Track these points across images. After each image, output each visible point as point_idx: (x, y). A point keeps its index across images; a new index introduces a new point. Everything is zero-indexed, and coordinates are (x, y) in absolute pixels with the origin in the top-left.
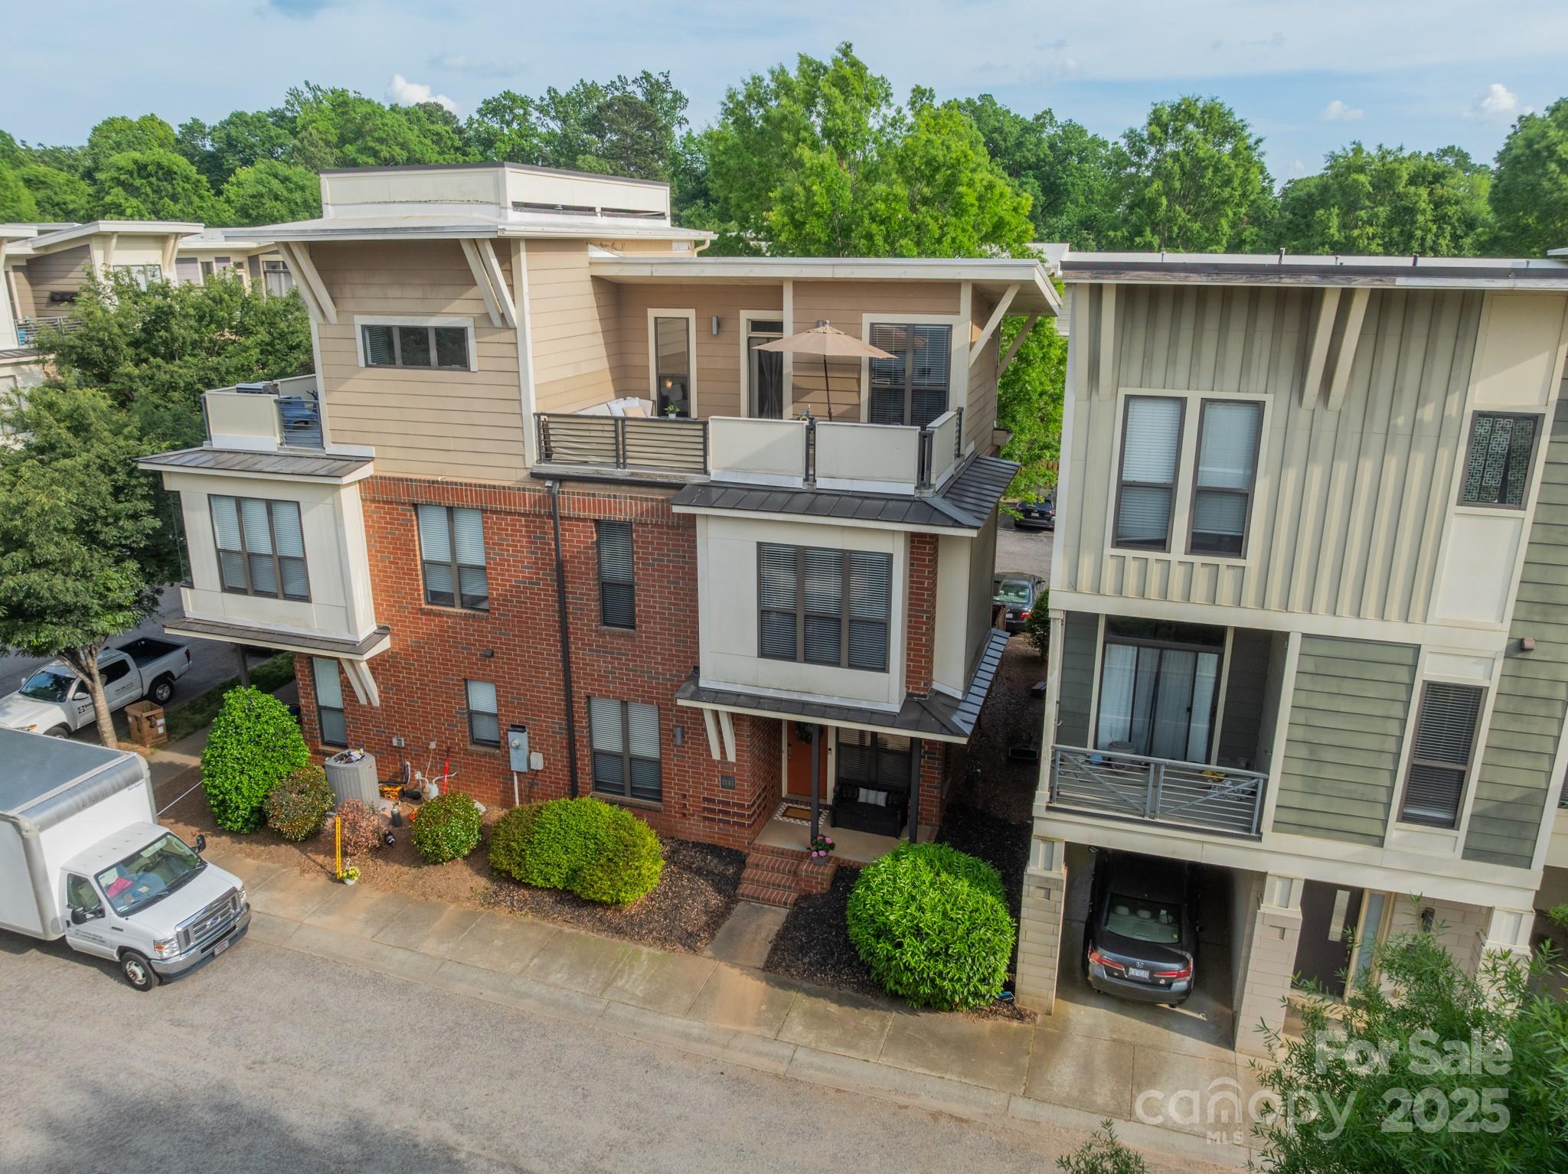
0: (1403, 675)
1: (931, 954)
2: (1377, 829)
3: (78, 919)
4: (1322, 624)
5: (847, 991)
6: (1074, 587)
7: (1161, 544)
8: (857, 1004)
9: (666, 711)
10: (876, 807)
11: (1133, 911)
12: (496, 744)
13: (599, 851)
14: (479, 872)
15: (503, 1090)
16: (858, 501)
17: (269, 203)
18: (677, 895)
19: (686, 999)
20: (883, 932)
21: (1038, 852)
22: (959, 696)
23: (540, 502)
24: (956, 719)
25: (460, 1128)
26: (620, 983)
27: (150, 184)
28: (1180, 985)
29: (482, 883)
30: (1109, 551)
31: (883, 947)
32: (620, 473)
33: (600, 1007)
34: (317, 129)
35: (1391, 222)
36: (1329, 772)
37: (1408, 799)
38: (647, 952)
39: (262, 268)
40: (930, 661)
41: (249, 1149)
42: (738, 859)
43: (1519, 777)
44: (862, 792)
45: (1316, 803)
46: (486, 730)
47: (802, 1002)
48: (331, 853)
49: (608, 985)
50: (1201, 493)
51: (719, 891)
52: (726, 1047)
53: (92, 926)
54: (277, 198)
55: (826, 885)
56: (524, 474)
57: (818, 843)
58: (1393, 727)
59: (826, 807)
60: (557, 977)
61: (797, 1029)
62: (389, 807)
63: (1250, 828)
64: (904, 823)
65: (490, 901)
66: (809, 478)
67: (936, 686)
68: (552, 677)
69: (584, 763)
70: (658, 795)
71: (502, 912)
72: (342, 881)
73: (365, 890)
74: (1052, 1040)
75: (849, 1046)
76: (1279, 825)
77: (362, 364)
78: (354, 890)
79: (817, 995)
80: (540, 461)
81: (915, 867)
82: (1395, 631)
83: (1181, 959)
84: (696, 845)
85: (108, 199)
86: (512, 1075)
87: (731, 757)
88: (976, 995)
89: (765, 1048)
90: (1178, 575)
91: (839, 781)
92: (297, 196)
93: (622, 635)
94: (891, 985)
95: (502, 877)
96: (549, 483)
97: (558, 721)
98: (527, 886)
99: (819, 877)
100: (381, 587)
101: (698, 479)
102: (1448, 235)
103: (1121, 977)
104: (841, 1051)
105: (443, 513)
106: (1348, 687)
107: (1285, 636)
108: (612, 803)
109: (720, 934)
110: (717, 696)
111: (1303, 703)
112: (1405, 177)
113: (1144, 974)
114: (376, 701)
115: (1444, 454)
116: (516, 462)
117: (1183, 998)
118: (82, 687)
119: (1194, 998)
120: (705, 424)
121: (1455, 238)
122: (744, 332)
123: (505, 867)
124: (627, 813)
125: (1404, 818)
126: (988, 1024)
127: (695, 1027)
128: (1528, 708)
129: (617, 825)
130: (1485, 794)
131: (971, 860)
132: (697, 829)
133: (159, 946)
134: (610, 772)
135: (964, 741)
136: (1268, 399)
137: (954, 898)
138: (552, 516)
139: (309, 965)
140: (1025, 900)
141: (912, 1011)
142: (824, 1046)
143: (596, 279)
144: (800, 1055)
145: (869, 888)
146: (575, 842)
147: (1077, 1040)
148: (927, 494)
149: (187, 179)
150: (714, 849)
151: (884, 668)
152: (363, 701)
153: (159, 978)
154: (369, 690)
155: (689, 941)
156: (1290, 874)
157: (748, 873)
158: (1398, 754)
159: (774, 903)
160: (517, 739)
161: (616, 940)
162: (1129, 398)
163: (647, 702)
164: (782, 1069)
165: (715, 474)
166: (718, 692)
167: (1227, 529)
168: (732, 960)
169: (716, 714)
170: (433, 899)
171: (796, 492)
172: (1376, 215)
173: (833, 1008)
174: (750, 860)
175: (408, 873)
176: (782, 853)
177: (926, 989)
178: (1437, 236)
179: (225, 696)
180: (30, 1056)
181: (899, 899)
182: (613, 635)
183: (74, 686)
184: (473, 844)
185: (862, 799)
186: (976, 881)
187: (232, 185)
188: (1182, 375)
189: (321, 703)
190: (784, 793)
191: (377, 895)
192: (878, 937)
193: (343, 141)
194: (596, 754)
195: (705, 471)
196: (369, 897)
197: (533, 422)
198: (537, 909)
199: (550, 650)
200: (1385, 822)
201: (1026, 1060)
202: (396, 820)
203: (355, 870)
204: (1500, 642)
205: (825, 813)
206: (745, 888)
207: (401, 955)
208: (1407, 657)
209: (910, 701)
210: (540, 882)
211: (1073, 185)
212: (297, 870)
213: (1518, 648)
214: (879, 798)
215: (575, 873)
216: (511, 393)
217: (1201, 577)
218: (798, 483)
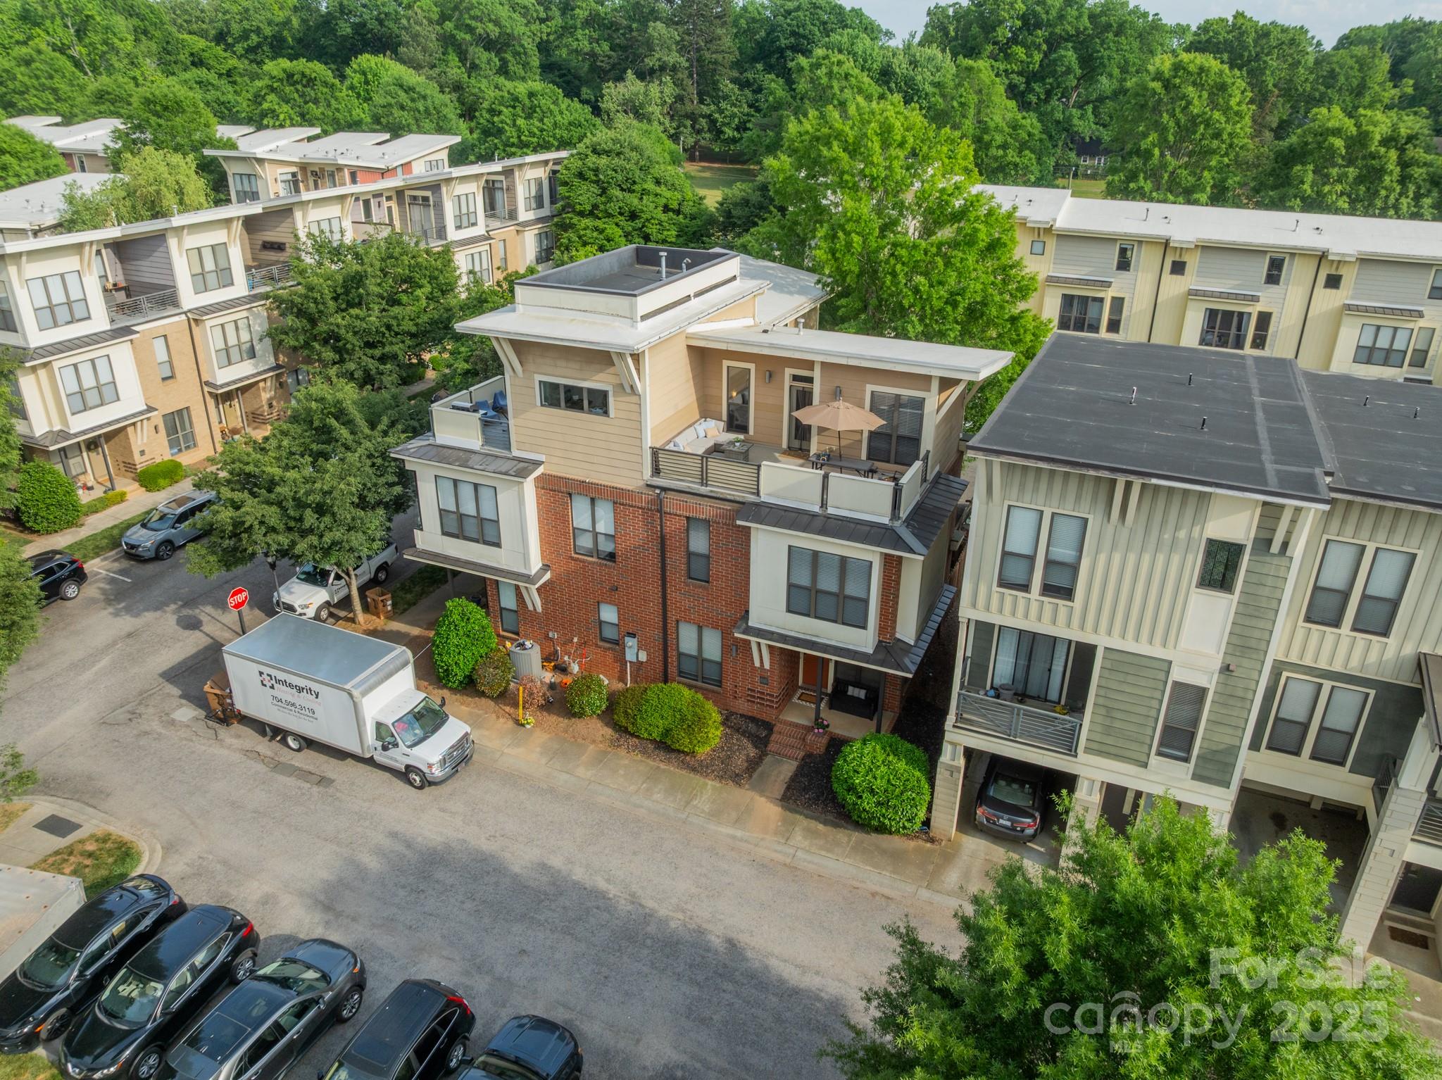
0: (1162, 676)
1: (879, 804)
2: (1144, 758)
3: (385, 748)
4: (1116, 643)
5: (830, 817)
6: (974, 605)
7: (1025, 588)
8: (836, 825)
9: (726, 636)
10: (858, 699)
11: (1009, 784)
12: (616, 642)
13: (683, 720)
14: (607, 724)
15: (630, 862)
16: (852, 525)
17: (397, 113)
18: (730, 749)
19: (734, 815)
20: (851, 789)
21: (947, 750)
22: (912, 643)
23: (652, 502)
24: (907, 661)
25: (608, 881)
26: (695, 803)
27: (297, 91)
28: (1030, 831)
29: (608, 732)
30: (995, 588)
31: (851, 798)
32: (704, 490)
33: (684, 816)
34: (421, 8)
35: (1360, 180)
36: (1117, 724)
37: (1161, 744)
38: (711, 784)
39: (407, 200)
40: (895, 622)
41: (497, 884)
42: (769, 727)
43: (1224, 738)
44: (850, 688)
45: (1109, 740)
46: (609, 633)
47: (802, 822)
48: (516, 705)
49: (688, 803)
50: (1049, 563)
51: (756, 747)
52: (756, 845)
53: (392, 752)
54: (402, 108)
55: (823, 750)
56: (641, 483)
57: (819, 723)
58: (1155, 704)
59: (827, 695)
60: (658, 796)
61: (798, 838)
62: (548, 677)
63: (1070, 749)
64: (876, 710)
65: (615, 744)
66: (824, 504)
67: (898, 636)
68: (654, 607)
69: (673, 659)
70: (719, 683)
71: (622, 752)
72: (523, 725)
73: (538, 732)
74: (949, 856)
75: (828, 851)
76: (1088, 750)
77: (538, 403)
78: (531, 732)
79: (812, 818)
80: (652, 476)
81: (874, 750)
82: (1157, 651)
83: (1032, 816)
84: (742, 716)
85: (265, 106)
86: (635, 853)
87: (767, 666)
88: (904, 828)
89: (779, 848)
90: (1034, 607)
91: (836, 679)
92: (420, 105)
93: (701, 587)
94: (855, 817)
95: (622, 730)
96: (658, 491)
97: (657, 634)
98: (638, 737)
99: (818, 744)
100: (545, 540)
101: (752, 498)
102: (1411, 194)
103: (994, 823)
104: (823, 853)
105: (588, 501)
106: (1130, 679)
107: (1095, 647)
108: (690, 687)
109: (755, 775)
110: (760, 633)
111: (1103, 684)
112: (1378, 137)
113: (1008, 824)
114: (539, 609)
115: (1190, 557)
116: (638, 475)
117: (1032, 838)
118: (338, 577)
119: (1039, 838)
120: (759, 466)
121: (1417, 197)
122: (787, 382)
123: (624, 723)
124: (700, 696)
125: (1159, 754)
126: (912, 844)
127: (739, 833)
128: (1231, 702)
129: (694, 704)
130: (1205, 745)
131: (909, 746)
132: (743, 706)
133: (430, 766)
134: (688, 666)
135: (910, 676)
136: (1090, 517)
137: (895, 772)
138: (660, 511)
139: (511, 778)
140: (938, 776)
141: (868, 833)
142: (813, 849)
143: (689, 347)
144: (799, 854)
145: (845, 761)
146: (667, 713)
147: (963, 859)
148: (897, 524)
149: (325, 84)
150: (753, 719)
151: (864, 627)
152: (531, 608)
153: (427, 783)
154: (535, 602)
155: (736, 779)
156: (1094, 777)
157: (774, 737)
158: (1157, 719)
159: (789, 758)
160: (631, 642)
161: (692, 775)
162: (1010, 507)
163: (715, 627)
164: (788, 861)
165: (764, 498)
166: (760, 630)
167: (1064, 583)
168: (762, 793)
169: (759, 644)
170: (580, 740)
171: (814, 516)
172: (1346, 175)
173: (821, 827)
174: (775, 729)
175: (564, 722)
176: (797, 725)
177: (875, 823)
178: (1400, 195)
179: (449, 604)
180: (367, 823)
181: (862, 770)
182: (695, 586)
183: (332, 575)
184: (604, 707)
185: (850, 693)
186: (911, 761)
187: (355, 72)
188: (1041, 498)
189: (503, 605)
190: (800, 683)
191: (546, 736)
192: (849, 790)
193: (444, 18)
194: (680, 655)
195: (758, 494)
196: (540, 737)
197: (649, 452)
198: (644, 752)
199: (654, 591)
200: (1149, 755)
201: (931, 868)
202: (552, 686)
203: (531, 720)
204: (1217, 664)
205: (826, 699)
206: (772, 747)
207: (564, 776)
208: (1165, 667)
209: (880, 646)
210: (646, 735)
211: (1110, 58)
212: (494, 716)
213: (1226, 669)
214: (861, 694)
215: (667, 732)
216: (637, 434)
217: (1048, 609)
218: (816, 509)
